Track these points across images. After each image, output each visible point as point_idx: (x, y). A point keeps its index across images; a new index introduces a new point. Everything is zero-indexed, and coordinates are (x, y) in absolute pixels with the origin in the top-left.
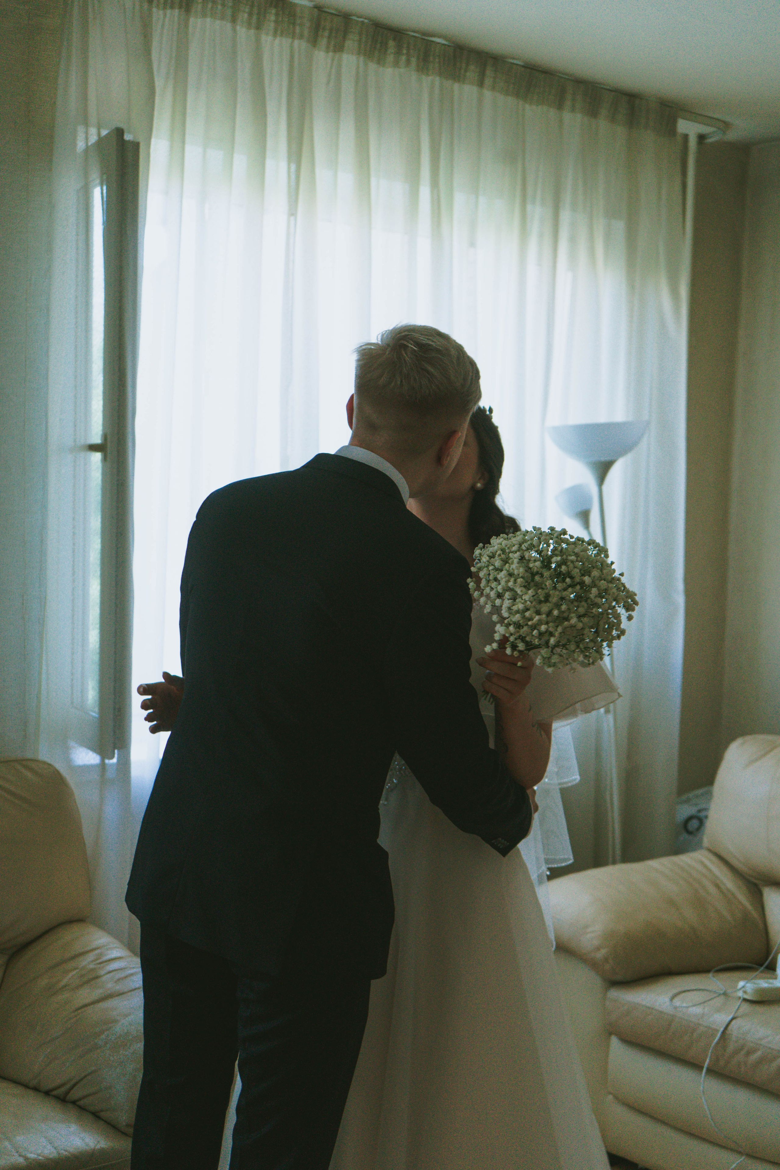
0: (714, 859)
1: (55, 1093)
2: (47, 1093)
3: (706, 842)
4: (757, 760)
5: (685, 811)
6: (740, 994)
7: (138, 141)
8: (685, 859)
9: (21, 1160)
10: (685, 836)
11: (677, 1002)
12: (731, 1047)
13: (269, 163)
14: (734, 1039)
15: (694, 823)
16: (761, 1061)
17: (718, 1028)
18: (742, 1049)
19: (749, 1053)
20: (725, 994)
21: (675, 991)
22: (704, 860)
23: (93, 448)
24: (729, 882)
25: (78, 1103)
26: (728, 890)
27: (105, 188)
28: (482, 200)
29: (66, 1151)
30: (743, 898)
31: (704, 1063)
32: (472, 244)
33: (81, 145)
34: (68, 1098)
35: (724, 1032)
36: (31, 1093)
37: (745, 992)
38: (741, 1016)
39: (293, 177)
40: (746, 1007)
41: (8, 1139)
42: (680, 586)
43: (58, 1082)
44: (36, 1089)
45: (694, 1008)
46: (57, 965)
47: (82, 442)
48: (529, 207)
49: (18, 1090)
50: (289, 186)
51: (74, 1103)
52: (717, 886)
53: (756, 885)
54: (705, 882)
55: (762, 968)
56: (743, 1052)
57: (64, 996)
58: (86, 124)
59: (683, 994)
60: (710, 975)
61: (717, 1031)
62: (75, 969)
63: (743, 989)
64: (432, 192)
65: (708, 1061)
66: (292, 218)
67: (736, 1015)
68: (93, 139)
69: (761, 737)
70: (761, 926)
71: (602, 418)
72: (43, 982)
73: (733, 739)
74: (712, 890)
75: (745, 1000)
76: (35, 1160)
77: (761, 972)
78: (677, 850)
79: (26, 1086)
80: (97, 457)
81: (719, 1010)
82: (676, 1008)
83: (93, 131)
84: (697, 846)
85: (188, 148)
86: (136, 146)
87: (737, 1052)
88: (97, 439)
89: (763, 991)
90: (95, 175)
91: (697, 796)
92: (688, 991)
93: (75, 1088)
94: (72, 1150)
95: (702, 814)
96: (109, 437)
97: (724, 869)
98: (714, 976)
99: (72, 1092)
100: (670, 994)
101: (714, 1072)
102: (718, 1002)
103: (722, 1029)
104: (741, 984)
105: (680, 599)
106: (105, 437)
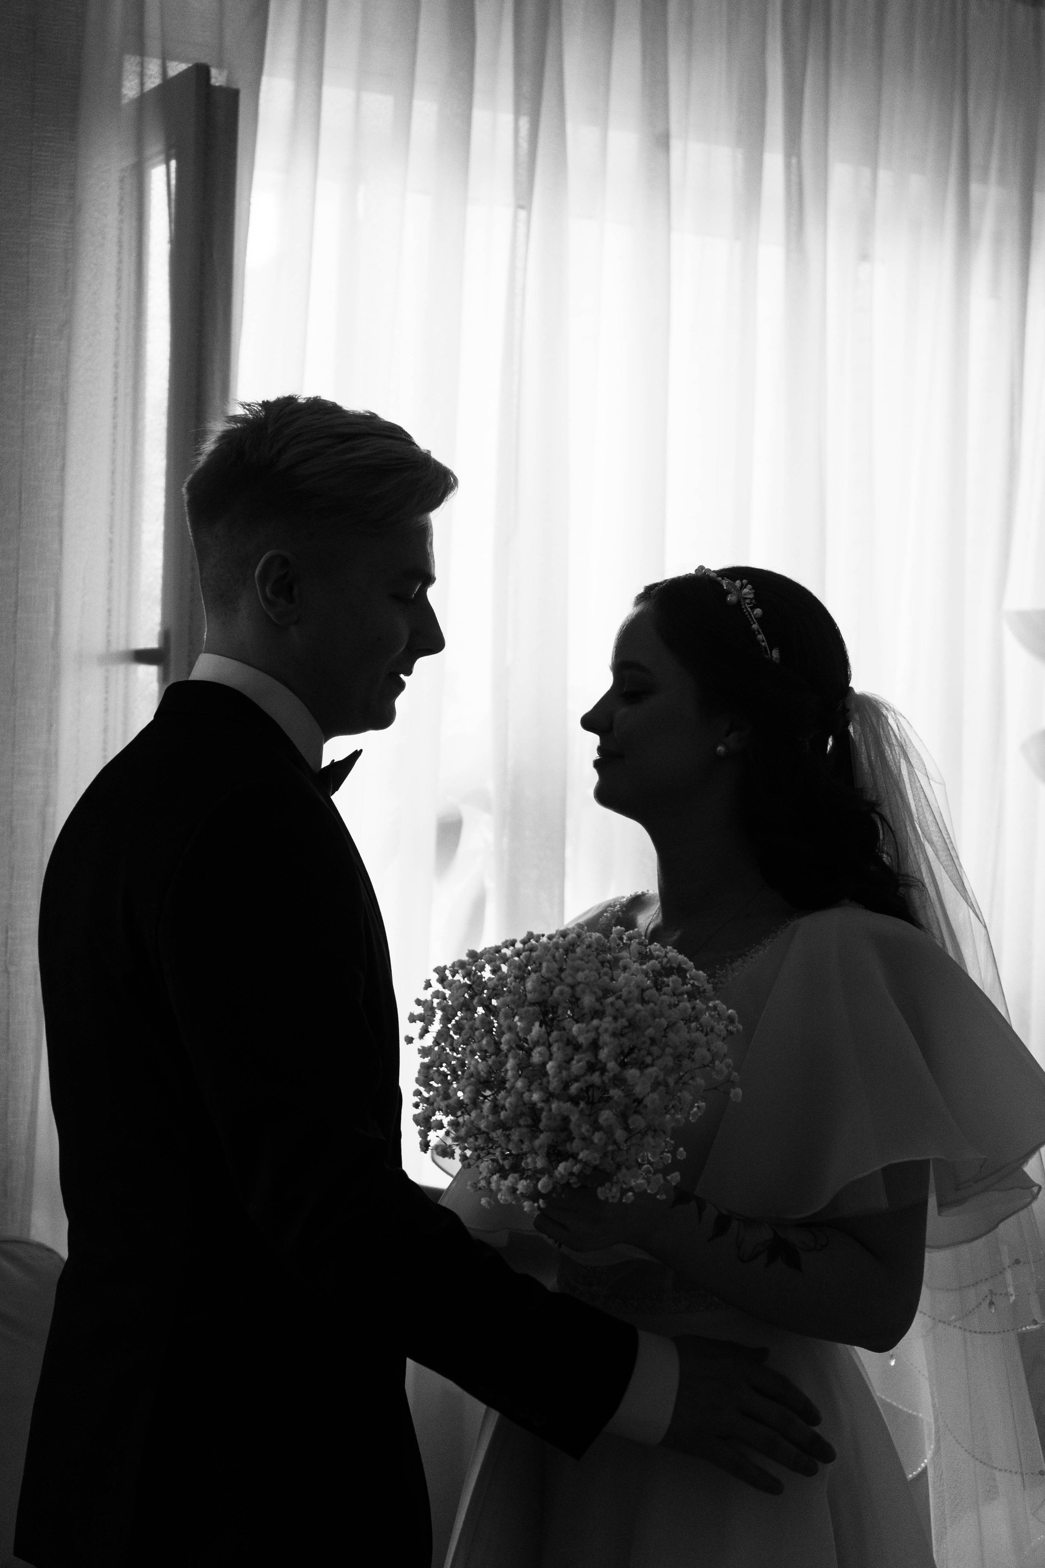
7: (234, 87)
13: (479, 116)
23: (143, 656)
27: (173, 164)
28: (885, 176)
32: (865, 256)
33: (130, 90)
39: (524, 145)
47: (120, 645)
48: (975, 188)
50: (516, 164)
58: (141, 51)
64: (788, 166)
66: (522, 214)
68: (153, 81)
80: (148, 673)
83: (153, 68)
85: (328, 91)
86: (231, 96)
88: (150, 640)
90: (155, 146)
96: (173, 638)
106: (166, 636)
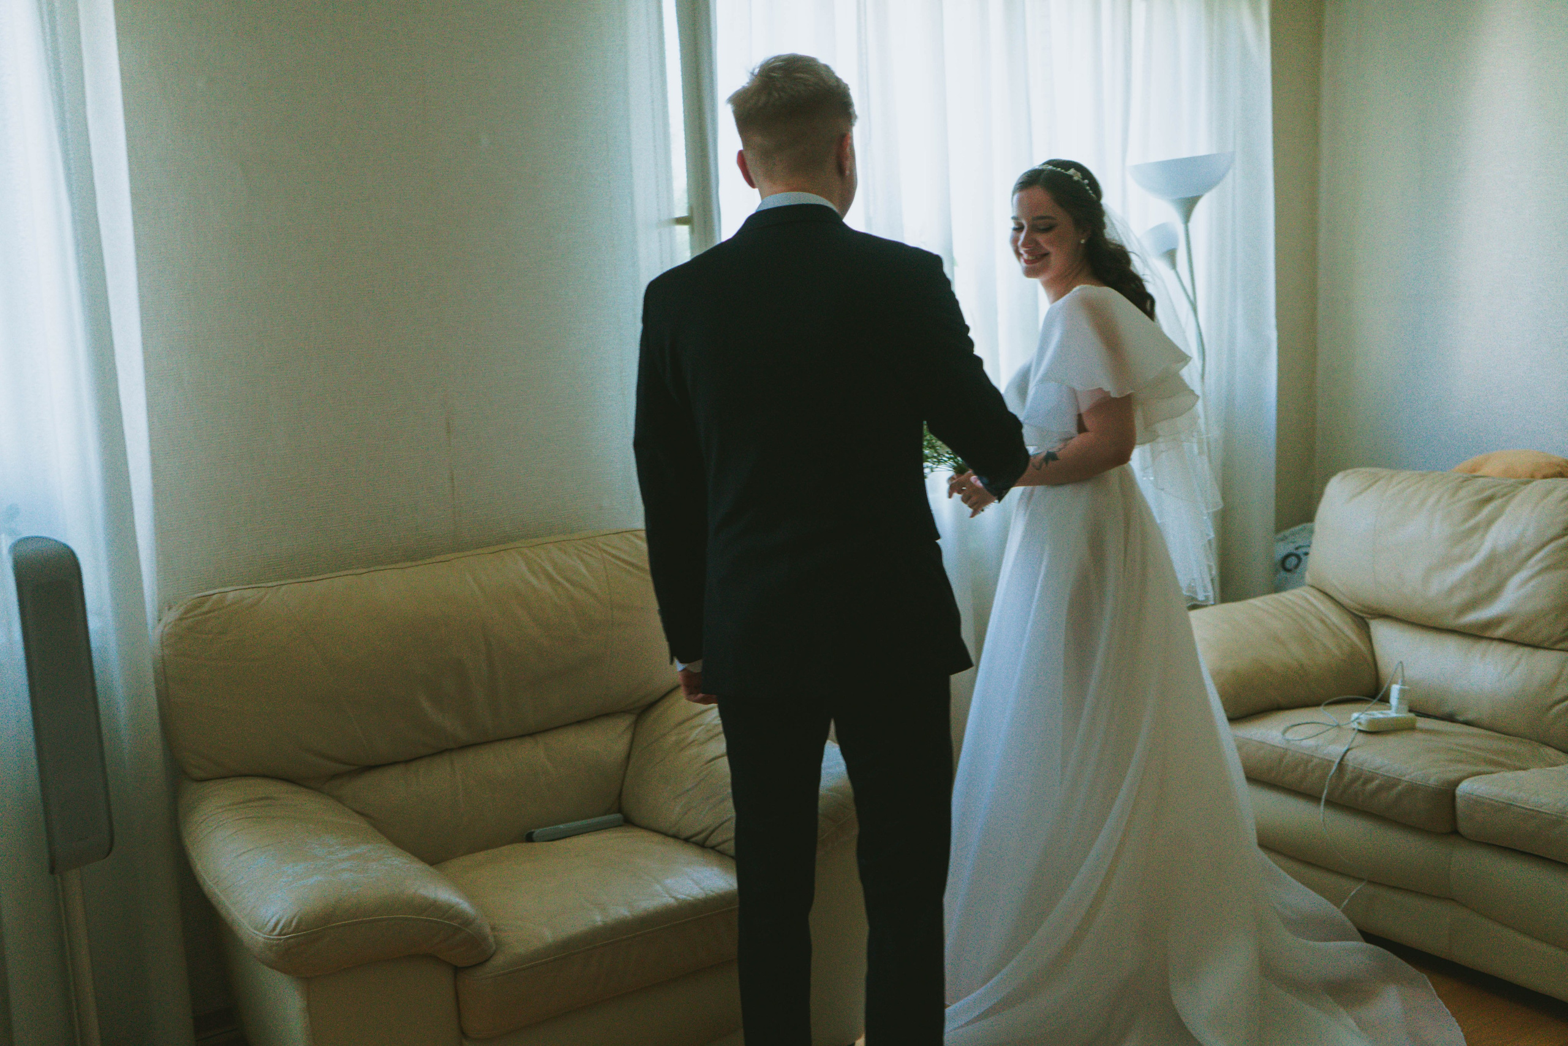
0: (1318, 594)
1: (694, 839)
2: (687, 840)
3: (1308, 578)
4: (1360, 493)
5: (1282, 549)
6: (1355, 725)
8: (1286, 596)
9: (671, 901)
10: (1283, 574)
11: (1289, 735)
12: (1348, 777)
14: (1350, 768)
15: (1293, 561)
16: (1380, 789)
17: (1335, 760)
18: (1358, 778)
19: (1365, 783)
20: (1338, 726)
21: (1288, 724)
22: (1309, 597)
23: (680, 221)
24: (1335, 617)
25: (717, 848)
26: (1334, 624)
29: (712, 891)
30: (1350, 632)
31: (1321, 793)
34: (708, 843)
35: (1340, 763)
36: (671, 840)
37: (1359, 723)
38: (1357, 747)
40: (1361, 738)
41: (658, 882)
42: (1272, 321)
43: (698, 828)
44: (675, 837)
45: (1308, 740)
46: (684, 722)
47: (667, 215)
49: (657, 838)
51: (713, 848)
52: (1323, 621)
53: (1362, 618)
54: (1311, 618)
55: (1375, 701)
56: (1360, 782)
57: (694, 750)
59: (1296, 728)
60: (1321, 708)
61: (1334, 762)
62: (701, 725)
63: (1358, 721)
65: (1325, 792)
67: (1351, 746)
69: (1363, 469)
70: (1369, 658)
71: (1185, 153)
72: (672, 738)
73: (1334, 473)
74: (1317, 624)
75: (1360, 731)
76: (684, 900)
77: (1374, 704)
78: (1277, 589)
79: (665, 834)
80: (683, 231)
81: (1333, 741)
82: (1288, 741)
84: (1300, 583)
87: (1353, 781)
88: (682, 211)
89: (1378, 721)
91: (1293, 534)
92: (1299, 725)
93: (715, 834)
94: (715, 890)
95: (1300, 552)
96: (694, 209)
97: (1329, 603)
98: (1324, 710)
99: (712, 836)
100: (1282, 728)
101: (1331, 803)
102: (1332, 733)
103: (1337, 761)
104: (1355, 715)
105: (1273, 335)
106: (691, 209)
